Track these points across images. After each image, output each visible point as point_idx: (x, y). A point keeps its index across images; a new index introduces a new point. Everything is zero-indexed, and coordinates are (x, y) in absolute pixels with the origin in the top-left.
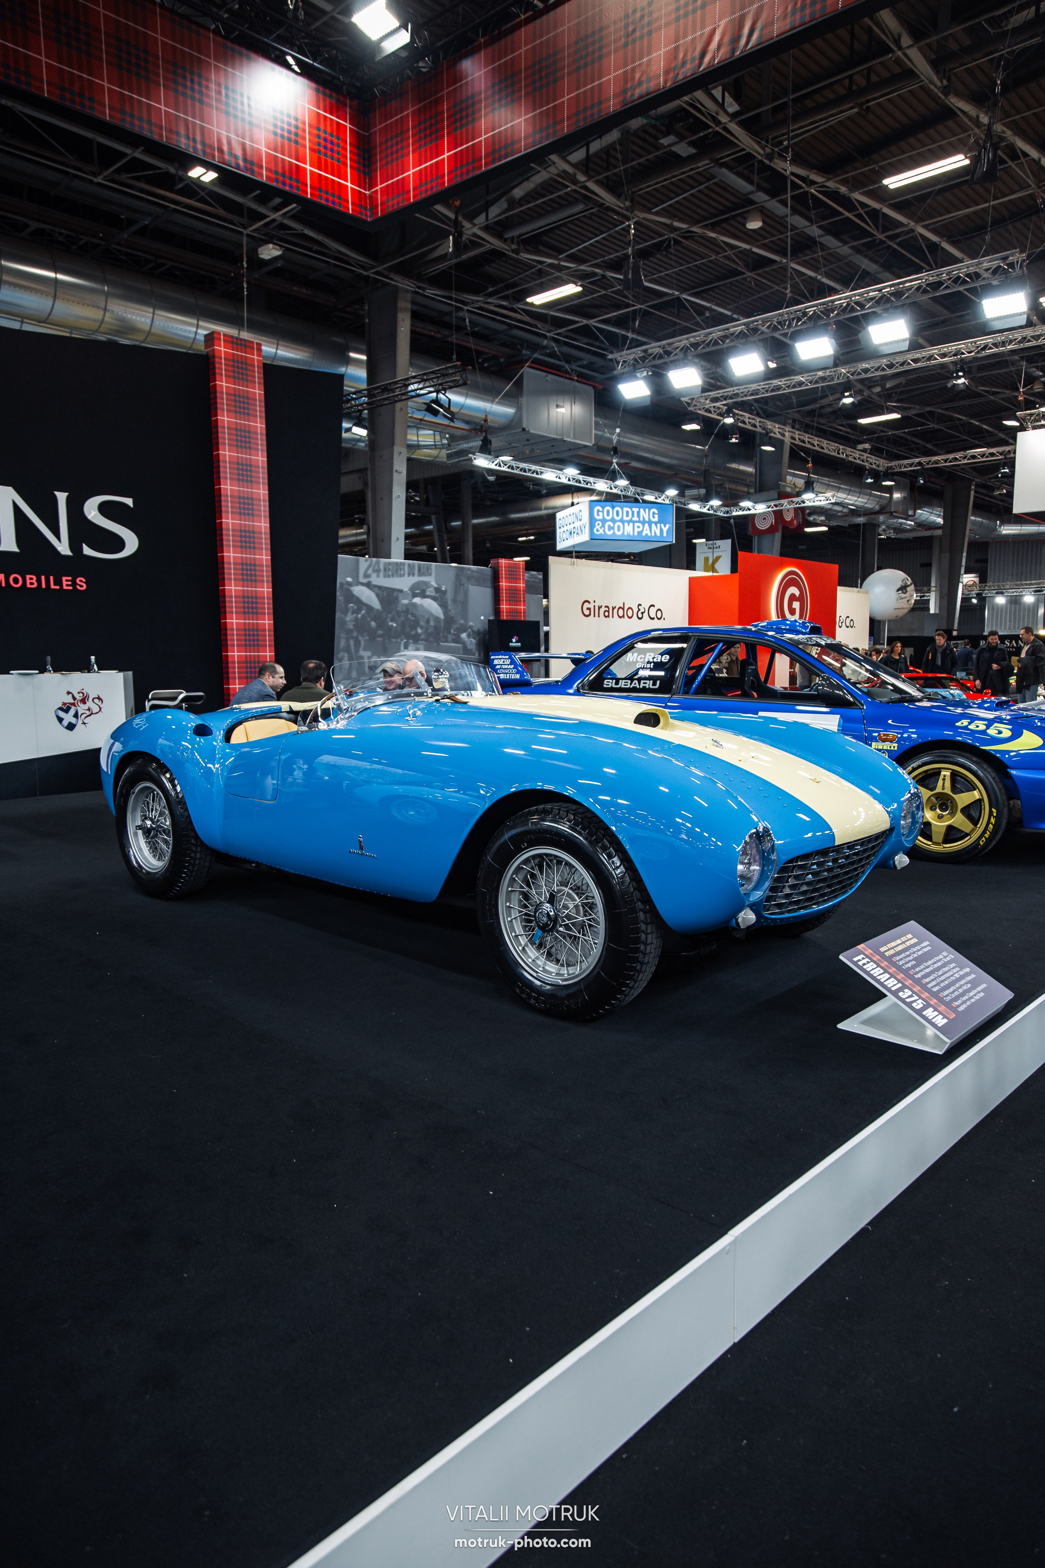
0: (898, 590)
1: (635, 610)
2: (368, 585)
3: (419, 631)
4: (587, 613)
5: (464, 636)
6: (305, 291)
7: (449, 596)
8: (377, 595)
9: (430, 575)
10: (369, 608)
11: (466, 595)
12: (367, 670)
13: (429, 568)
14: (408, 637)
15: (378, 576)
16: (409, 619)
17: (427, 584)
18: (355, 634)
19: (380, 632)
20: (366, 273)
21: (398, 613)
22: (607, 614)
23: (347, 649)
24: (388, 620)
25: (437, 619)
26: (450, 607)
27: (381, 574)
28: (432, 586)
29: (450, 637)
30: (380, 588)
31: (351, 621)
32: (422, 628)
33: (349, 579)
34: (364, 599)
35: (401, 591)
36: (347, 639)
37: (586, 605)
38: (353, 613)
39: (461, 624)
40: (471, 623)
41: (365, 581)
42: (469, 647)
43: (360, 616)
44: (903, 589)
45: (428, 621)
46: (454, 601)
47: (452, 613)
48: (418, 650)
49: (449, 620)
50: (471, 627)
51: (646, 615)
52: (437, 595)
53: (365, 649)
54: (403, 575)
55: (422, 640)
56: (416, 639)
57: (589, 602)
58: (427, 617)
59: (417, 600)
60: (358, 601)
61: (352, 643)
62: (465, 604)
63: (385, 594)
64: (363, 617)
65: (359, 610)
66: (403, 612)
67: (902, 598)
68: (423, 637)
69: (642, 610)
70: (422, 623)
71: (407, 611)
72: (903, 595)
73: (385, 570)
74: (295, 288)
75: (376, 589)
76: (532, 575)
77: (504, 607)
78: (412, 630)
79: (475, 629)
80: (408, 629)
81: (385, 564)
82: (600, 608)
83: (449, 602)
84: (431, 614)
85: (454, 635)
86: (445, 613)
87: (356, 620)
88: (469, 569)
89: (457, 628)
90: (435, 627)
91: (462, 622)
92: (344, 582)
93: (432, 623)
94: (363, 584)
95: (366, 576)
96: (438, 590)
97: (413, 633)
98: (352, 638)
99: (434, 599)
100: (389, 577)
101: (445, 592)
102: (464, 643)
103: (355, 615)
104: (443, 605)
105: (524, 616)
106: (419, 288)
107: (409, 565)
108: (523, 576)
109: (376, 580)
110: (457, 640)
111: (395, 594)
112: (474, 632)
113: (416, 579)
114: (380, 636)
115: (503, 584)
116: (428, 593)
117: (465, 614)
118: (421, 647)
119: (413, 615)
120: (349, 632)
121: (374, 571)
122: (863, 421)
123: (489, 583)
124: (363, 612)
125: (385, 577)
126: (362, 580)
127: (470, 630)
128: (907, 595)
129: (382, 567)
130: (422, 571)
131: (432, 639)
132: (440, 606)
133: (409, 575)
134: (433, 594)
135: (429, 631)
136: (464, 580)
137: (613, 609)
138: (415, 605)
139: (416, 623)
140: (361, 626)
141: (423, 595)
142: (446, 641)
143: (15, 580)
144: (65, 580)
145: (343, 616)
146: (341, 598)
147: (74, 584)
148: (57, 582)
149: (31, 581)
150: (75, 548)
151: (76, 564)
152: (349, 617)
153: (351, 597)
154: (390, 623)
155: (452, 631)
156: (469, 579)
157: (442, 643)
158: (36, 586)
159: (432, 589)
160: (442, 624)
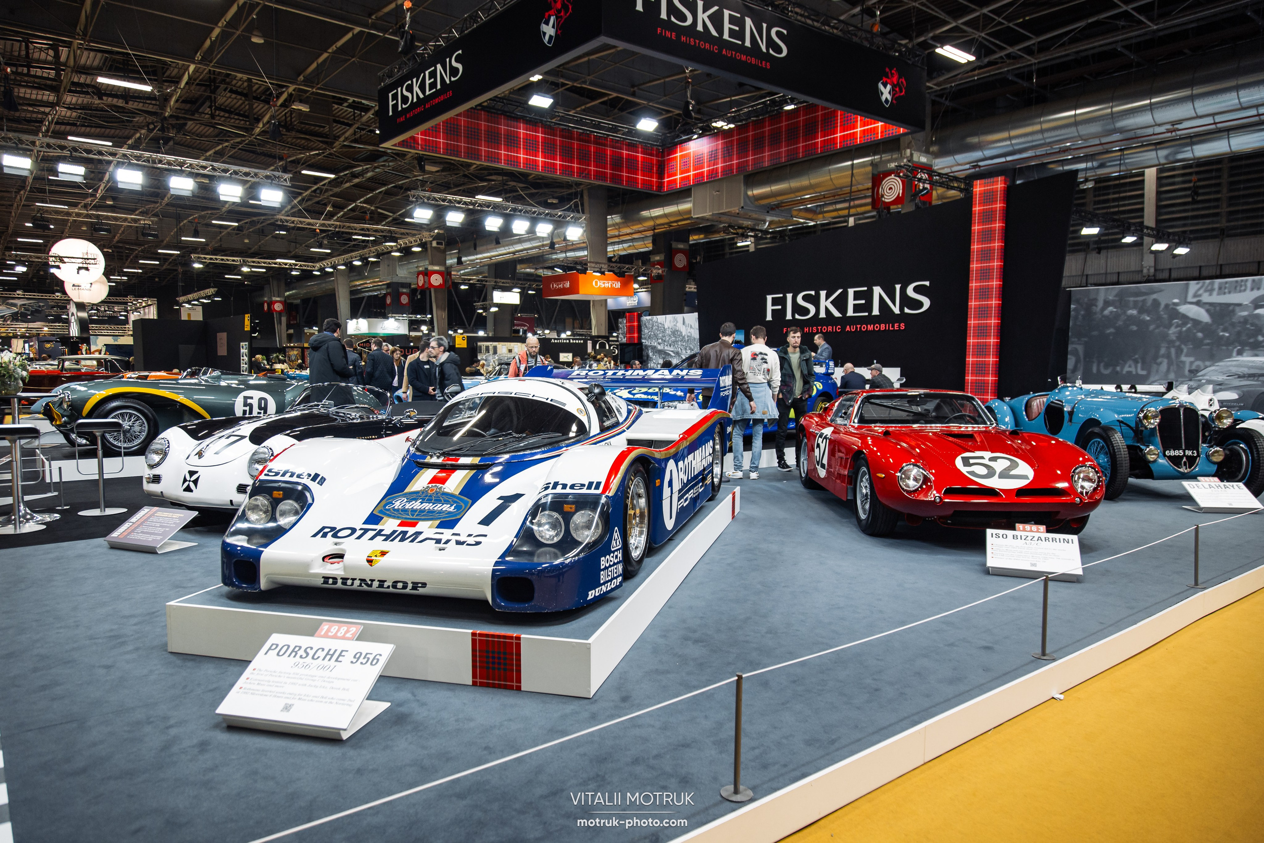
2: (1198, 303)
8: (1207, 311)
10: (1196, 322)
12: (1187, 372)
14: (1244, 344)
15: (1211, 295)
16: (1248, 329)
18: (1177, 343)
19: (1207, 341)
21: (1233, 324)
23: (1168, 356)
24: (1219, 330)
27: (1215, 293)
30: (1211, 304)
31: (1174, 333)
33: (1176, 301)
34: (1191, 315)
35: (1239, 305)
36: (1168, 348)
38: (1176, 327)
41: (1194, 300)
43: (1184, 329)
53: (1187, 355)
54: (1244, 291)
56: (1255, 346)
60: (1185, 318)
61: (1173, 351)
63: (1217, 309)
64: (1189, 329)
65: (1184, 324)
66: (1240, 322)
71: (1245, 321)
75: (1207, 306)
78: (1250, 338)
80: (1243, 338)
81: (1221, 284)
87: (1180, 332)
92: (1170, 303)
94: (1191, 303)
95: (1196, 296)
97: (1251, 341)
98: (1174, 347)
100: (1224, 293)
103: (1179, 329)
109: (1206, 299)
111: (1231, 308)
114: (1207, 345)
119: (1253, 325)
120: (1171, 342)
121: (1206, 291)
124: (1189, 325)
125: (1219, 294)
126: (1190, 299)
129: (1216, 287)
133: (1252, 290)
138: (1257, 316)
139: (1257, 331)
140: (1184, 338)
143: (877, 327)
144: (896, 325)
145: (1166, 330)
146: (1165, 316)
147: (899, 326)
148: (893, 326)
149: (883, 327)
150: (901, 309)
151: (903, 316)
152: (1172, 330)
153: (1173, 313)
154: (1221, 333)
158: (883, 329)
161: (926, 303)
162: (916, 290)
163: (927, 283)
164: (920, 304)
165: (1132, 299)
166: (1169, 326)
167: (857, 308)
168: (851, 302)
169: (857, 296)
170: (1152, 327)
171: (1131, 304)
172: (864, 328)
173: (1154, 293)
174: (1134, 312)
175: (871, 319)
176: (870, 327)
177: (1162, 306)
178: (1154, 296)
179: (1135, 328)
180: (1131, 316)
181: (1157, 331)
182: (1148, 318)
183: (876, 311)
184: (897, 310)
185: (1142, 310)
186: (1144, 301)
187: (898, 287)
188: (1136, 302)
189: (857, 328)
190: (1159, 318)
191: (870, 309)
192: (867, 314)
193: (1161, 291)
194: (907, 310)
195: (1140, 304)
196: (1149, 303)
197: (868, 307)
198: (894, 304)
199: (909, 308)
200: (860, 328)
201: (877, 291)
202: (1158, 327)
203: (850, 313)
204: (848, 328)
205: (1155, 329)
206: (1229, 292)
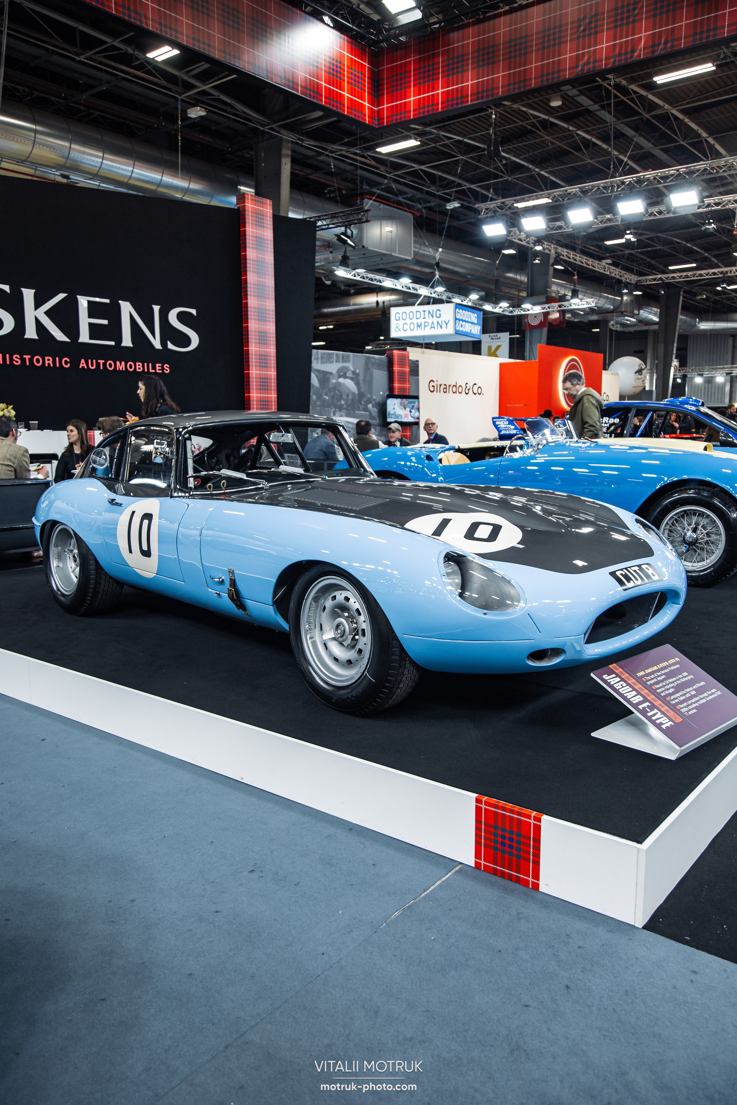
0: (636, 373)
1: (464, 387)
3: (343, 402)
4: (432, 389)
5: (370, 406)
6: (208, 139)
7: (361, 377)
8: (317, 376)
9: (349, 361)
11: (371, 377)
13: (348, 357)
14: (336, 407)
15: (317, 363)
17: (347, 368)
19: (318, 403)
20: (262, 129)
21: (329, 389)
22: (445, 390)
24: (324, 394)
25: (353, 394)
26: (361, 385)
27: (319, 361)
28: (350, 370)
29: (361, 407)
30: (318, 371)
35: (331, 373)
37: (432, 384)
39: (368, 398)
40: (374, 397)
42: (374, 414)
44: (639, 371)
45: (348, 395)
46: (364, 380)
47: (363, 389)
48: (341, 416)
49: (361, 395)
50: (374, 400)
51: (471, 391)
52: (354, 376)
54: (333, 362)
55: (344, 409)
56: (340, 408)
57: (433, 381)
59: (341, 380)
62: (370, 382)
63: (322, 375)
66: (333, 388)
67: (638, 379)
68: (345, 407)
69: (468, 388)
70: (344, 397)
71: (335, 388)
72: (640, 377)
73: (322, 358)
74: (201, 137)
75: (316, 373)
77: (396, 385)
79: (377, 401)
80: (335, 401)
81: (322, 353)
82: (440, 385)
83: (361, 382)
84: (349, 390)
85: (364, 405)
88: (373, 358)
89: (366, 401)
90: (353, 400)
91: (369, 396)
93: (350, 397)
96: (354, 373)
97: (339, 404)
100: (324, 363)
102: (370, 412)
104: (357, 384)
106: (299, 139)
107: (336, 355)
109: (315, 366)
110: (366, 409)
111: (328, 375)
112: (376, 403)
113: (340, 365)
114: (319, 406)
115: (396, 368)
116: (348, 375)
117: (370, 390)
118: (344, 414)
119: (339, 391)
121: (315, 359)
122: (608, 243)
123: (386, 368)
125: (321, 363)
127: (373, 402)
128: (643, 376)
129: (320, 356)
130: (344, 359)
131: (350, 409)
133: (336, 362)
134: (351, 376)
136: (370, 366)
137: (450, 386)
138: (339, 384)
139: (340, 397)
141: (345, 377)
142: (359, 410)
143: (131, 366)
144: (158, 367)
147: (163, 369)
148: (154, 367)
149: (139, 367)
150: (164, 343)
151: (165, 355)
154: (325, 397)
155: (363, 403)
156: (373, 364)
157: (356, 412)
158: (141, 370)
159: (350, 372)
160: (357, 398)
161: (195, 340)
162: (181, 317)
163: (194, 312)
164: (186, 341)
167: (95, 331)
168: (84, 321)
169: (94, 310)
172: (110, 365)
175: (119, 353)
176: (121, 366)
183: (127, 341)
184: (157, 343)
187: (156, 308)
189: (98, 364)
191: (119, 339)
192: (113, 343)
194: (170, 346)
197: (115, 330)
198: (152, 331)
199: (173, 343)
200: (104, 364)
201: (126, 308)
203: (84, 337)
204: (83, 364)
206: (326, 362)
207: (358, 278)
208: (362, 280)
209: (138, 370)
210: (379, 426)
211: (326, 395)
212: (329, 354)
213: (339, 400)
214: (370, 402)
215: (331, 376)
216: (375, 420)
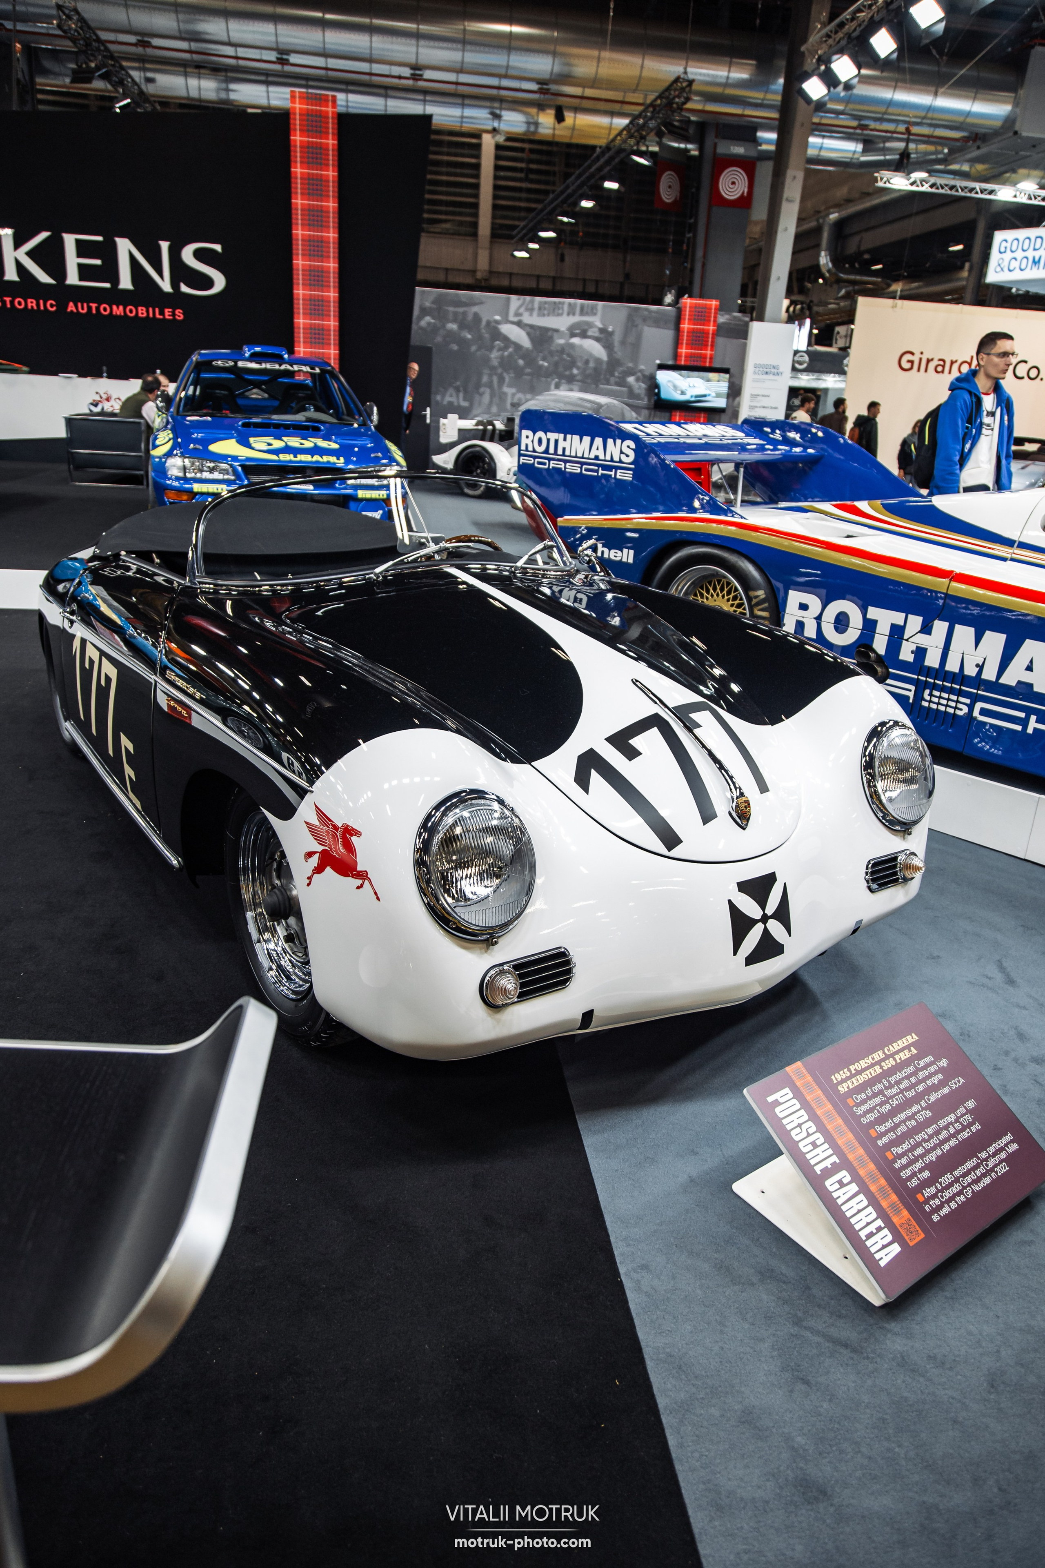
2: (519, 324)
3: (575, 371)
4: (906, 366)
5: (631, 380)
7: (617, 338)
8: (528, 334)
9: (595, 314)
10: (518, 347)
11: (639, 337)
12: (509, 406)
13: (594, 307)
14: (561, 376)
15: (531, 315)
16: (564, 359)
17: (590, 325)
18: (500, 371)
19: (528, 370)
21: (551, 353)
22: (940, 369)
23: (490, 385)
24: (539, 358)
25: (598, 361)
26: (616, 349)
27: (535, 313)
28: (596, 326)
29: (612, 380)
30: (532, 327)
31: (496, 358)
32: (578, 368)
33: (497, 318)
34: (513, 337)
35: (557, 331)
36: (490, 376)
37: (908, 357)
38: (498, 350)
39: (628, 368)
40: (642, 367)
41: (516, 319)
42: (637, 391)
43: (506, 354)
45: (587, 362)
46: (623, 343)
47: (619, 353)
48: (571, 390)
49: (613, 363)
50: (641, 371)
52: (602, 336)
53: (510, 386)
54: (562, 314)
55: (578, 381)
56: (571, 380)
57: (913, 354)
58: (585, 357)
59: (576, 341)
60: (506, 339)
61: (495, 379)
62: (636, 346)
63: (538, 333)
64: (510, 355)
65: (506, 348)
66: (557, 351)
68: (579, 378)
70: (579, 364)
71: (562, 350)
73: (540, 309)
75: (528, 329)
76: (735, 317)
77: (685, 351)
78: (566, 370)
80: (561, 369)
81: (540, 303)
82: (928, 361)
83: (616, 344)
84: (591, 355)
85: (619, 378)
86: (610, 355)
87: (502, 358)
88: (647, 309)
89: (624, 372)
90: (596, 369)
91: (630, 365)
92: (492, 320)
93: (592, 365)
94: (513, 323)
95: (517, 314)
96: (602, 331)
97: (567, 373)
98: (496, 374)
99: (597, 339)
100: (544, 315)
101: (611, 334)
103: (500, 353)
104: (608, 347)
105: (710, 362)
107: (570, 304)
108: (715, 317)
109: (527, 319)
110: (622, 383)
111: (550, 333)
113: (577, 318)
114: (528, 374)
115: (686, 326)
116: (590, 333)
117: (635, 356)
118: (575, 387)
119: (569, 355)
120: (493, 369)
121: (527, 310)
123: (672, 325)
124: (511, 350)
125: (539, 315)
126: (512, 318)
127: (639, 374)
129: (536, 306)
130: (585, 310)
131: (589, 381)
132: (605, 347)
133: (568, 314)
134: (597, 334)
135: (588, 372)
136: (638, 321)
138: (572, 346)
139: (573, 364)
140: (507, 364)
141: (584, 335)
142: (608, 383)
143: (131, 311)
144: (168, 312)
145: (488, 353)
146: (487, 336)
147: (174, 315)
148: (162, 313)
149: (142, 312)
150: (175, 284)
151: (176, 299)
152: (494, 355)
153: (497, 335)
154: (541, 362)
155: (616, 374)
156: (645, 320)
157: (602, 386)
158: (145, 315)
159: (596, 330)
160: (604, 366)
161: (220, 282)
162: (199, 255)
163: (218, 248)
164: (208, 283)
165: (451, 309)
166: (491, 348)
167: (85, 272)
168: (72, 261)
169: (83, 249)
170: (473, 348)
171: (451, 316)
172: (105, 309)
173: (475, 304)
174: (452, 326)
175: (116, 296)
176: (118, 311)
177: (484, 323)
178: (475, 309)
179: (455, 347)
180: (450, 333)
181: (479, 353)
182: (469, 336)
183: (126, 282)
184: (166, 286)
185: (463, 326)
186: (465, 314)
187: (165, 246)
188: (455, 314)
189: (89, 308)
190: (480, 338)
191: (114, 278)
192: (108, 285)
193: (481, 303)
194: (184, 288)
195: (460, 317)
196: (470, 317)
197: (110, 271)
198: (160, 272)
199: (189, 285)
200: (98, 309)
201: (124, 247)
202: (479, 349)
203: (73, 278)
204: (71, 307)
205: (477, 350)
206: (549, 315)
207: (926, 188)
208: (934, 190)
209: (140, 315)
210: (648, 408)
211: (544, 359)
212: (555, 303)
213: (570, 368)
214: (632, 374)
215: (555, 335)
216: (642, 400)
